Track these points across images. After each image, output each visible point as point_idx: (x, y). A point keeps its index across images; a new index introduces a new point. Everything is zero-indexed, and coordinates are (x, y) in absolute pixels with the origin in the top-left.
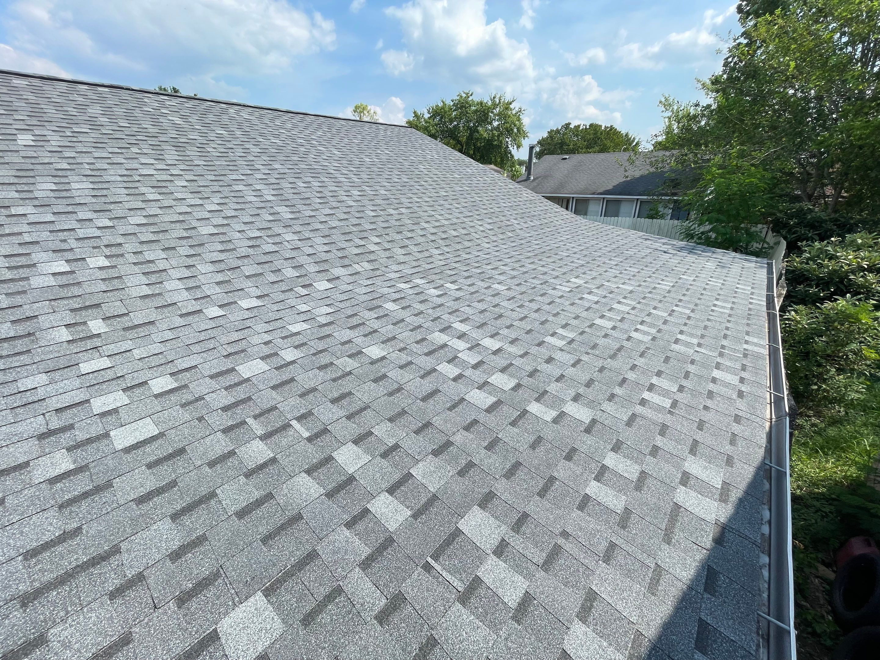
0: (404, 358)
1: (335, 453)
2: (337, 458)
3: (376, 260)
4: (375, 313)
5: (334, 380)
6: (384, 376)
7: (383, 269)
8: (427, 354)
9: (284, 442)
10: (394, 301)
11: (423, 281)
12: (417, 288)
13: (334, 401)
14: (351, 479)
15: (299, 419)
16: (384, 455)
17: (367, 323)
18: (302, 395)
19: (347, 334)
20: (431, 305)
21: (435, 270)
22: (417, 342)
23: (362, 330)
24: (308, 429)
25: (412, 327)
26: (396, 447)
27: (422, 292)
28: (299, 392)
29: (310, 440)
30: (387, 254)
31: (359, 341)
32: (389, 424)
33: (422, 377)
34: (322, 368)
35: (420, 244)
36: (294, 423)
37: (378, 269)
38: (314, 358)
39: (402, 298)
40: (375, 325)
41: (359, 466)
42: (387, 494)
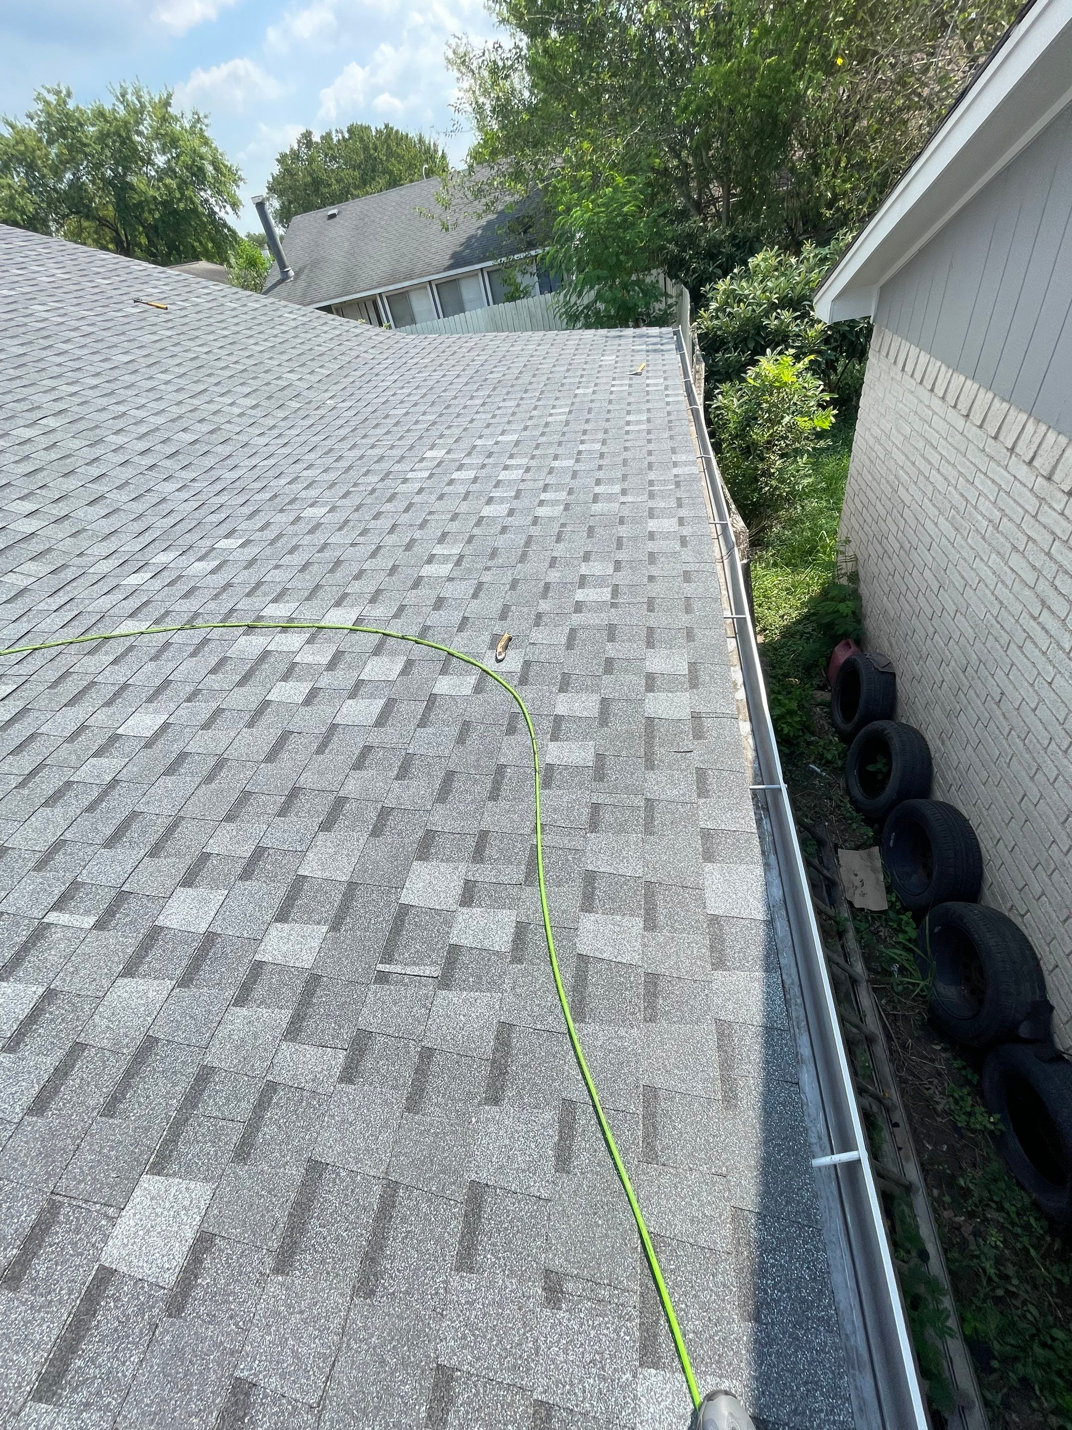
0: (204, 709)
1: (161, 917)
2: (168, 924)
3: (49, 550)
4: (107, 653)
5: (91, 808)
6: (183, 756)
7: (78, 561)
8: (241, 683)
9: (53, 957)
10: (132, 615)
11: (171, 555)
12: (165, 573)
13: (111, 842)
14: (210, 938)
15: (59, 905)
16: (247, 874)
17: (100, 679)
18: (40, 866)
19: (71, 718)
20: (208, 594)
21: (183, 523)
22: (213, 671)
23: (95, 698)
24: (87, 912)
25: (192, 649)
26: (259, 852)
27: (180, 577)
28: (31, 865)
29: (100, 925)
30: (67, 528)
31: (101, 717)
32: (230, 826)
33: (250, 725)
34: (52, 800)
35: (127, 483)
36: (52, 917)
37: (64, 566)
38: (26, 792)
39: (145, 604)
40: (119, 674)
41: (213, 914)
42: (278, 925)
